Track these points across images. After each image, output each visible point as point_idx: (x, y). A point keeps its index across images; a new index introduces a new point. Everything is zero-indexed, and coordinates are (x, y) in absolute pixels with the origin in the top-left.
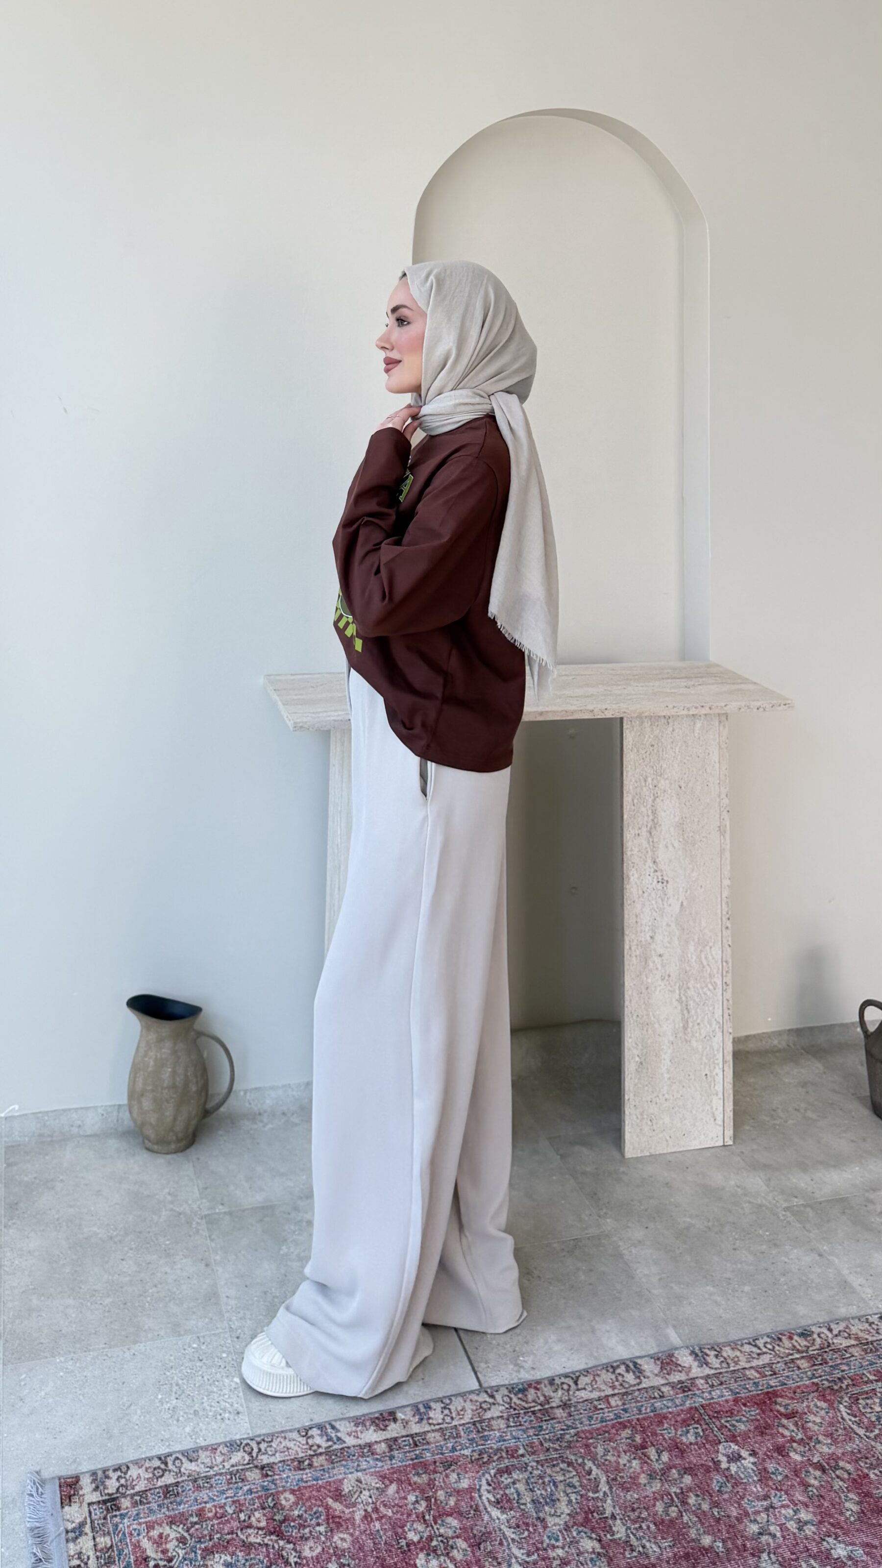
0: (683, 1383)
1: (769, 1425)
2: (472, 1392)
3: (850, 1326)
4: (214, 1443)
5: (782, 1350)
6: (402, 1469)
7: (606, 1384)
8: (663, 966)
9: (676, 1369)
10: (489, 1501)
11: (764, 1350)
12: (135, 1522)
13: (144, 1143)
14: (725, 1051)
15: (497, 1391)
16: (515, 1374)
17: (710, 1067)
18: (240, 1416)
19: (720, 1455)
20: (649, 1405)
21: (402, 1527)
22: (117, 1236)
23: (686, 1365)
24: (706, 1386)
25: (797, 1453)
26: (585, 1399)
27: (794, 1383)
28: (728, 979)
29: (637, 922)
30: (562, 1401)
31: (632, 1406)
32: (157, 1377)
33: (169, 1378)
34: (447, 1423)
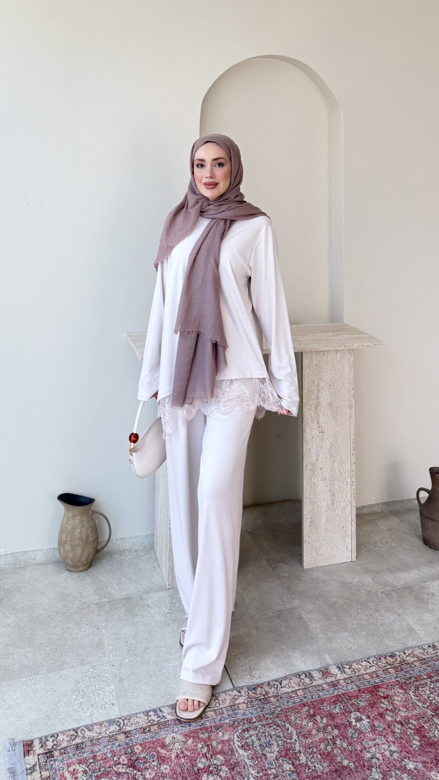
0: (333, 682)
1: (376, 703)
2: (230, 690)
3: (414, 651)
4: (101, 721)
5: (381, 664)
6: (195, 731)
7: (295, 684)
8: (322, 474)
9: (330, 676)
10: (238, 746)
11: (373, 664)
12: (61, 763)
13: (66, 567)
14: (352, 516)
15: (242, 689)
16: (251, 680)
17: (345, 522)
18: (114, 706)
19: (352, 718)
21: (195, 761)
22: (52, 615)
23: (335, 673)
24: (345, 684)
25: (389, 716)
26: (285, 692)
27: (387, 681)
28: (354, 479)
29: (309, 452)
30: (274, 693)
31: (308, 695)
32: (73, 687)
33: (78, 688)
34: (217, 707)
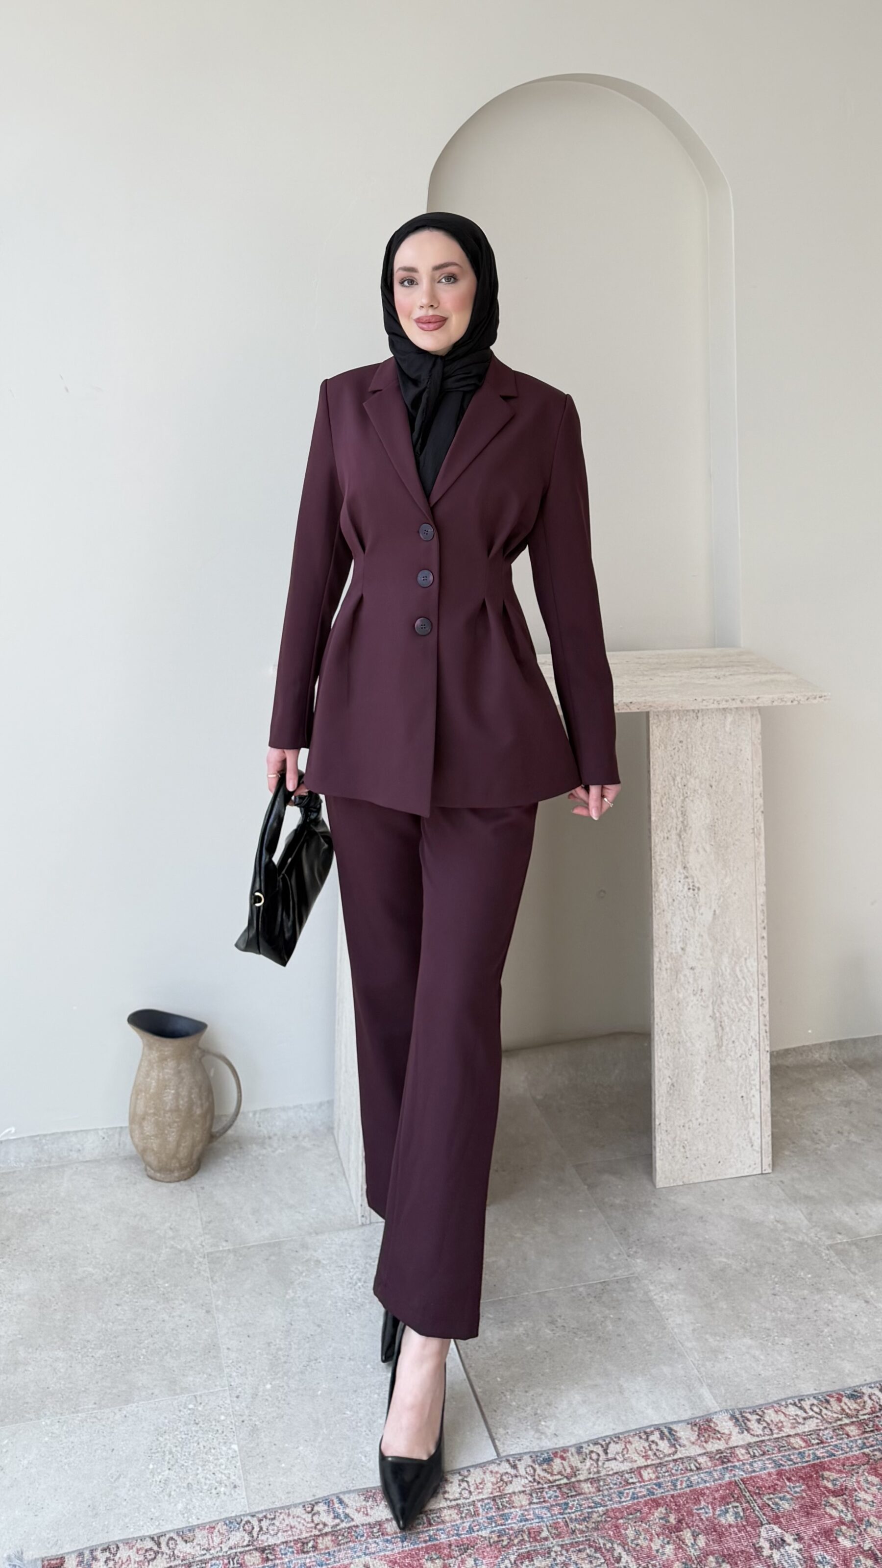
0: (722, 1453)
1: (816, 1505)
2: (492, 1462)
4: (212, 1520)
5: (829, 1413)
6: (414, 1553)
7: (638, 1453)
8: (695, 980)
9: (715, 1436)
11: (811, 1413)
13: (146, 1170)
14: (762, 1072)
15: (519, 1460)
16: (538, 1441)
17: (746, 1088)
18: (237, 1490)
19: (762, 1540)
20: (685, 1479)
22: (113, 1276)
23: (727, 1432)
24: (748, 1456)
25: (846, 1537)
26: (615, 1471)
27: (843, 1454)
28: (765, 993)
29: (667, 932)
30: (590, 1473)
31: (666, 1480)
32: (149, 1444)
33: (162, 1445)
34: (464, 1498)
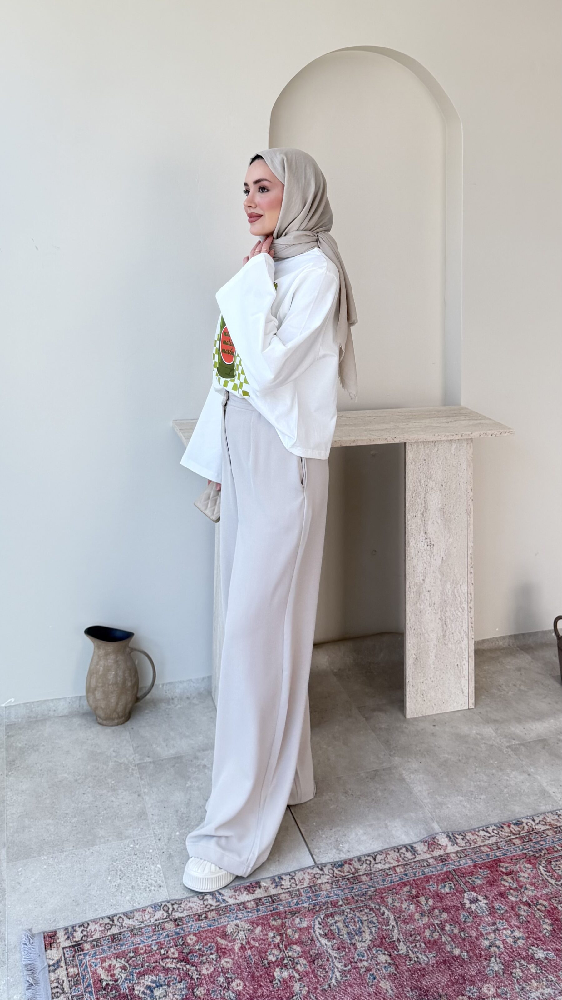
0: (442, 856)
1: (496, 880)
2: (309, 867)
3: (545, 817)
4: (145, 906)
5: (503, 833)
6: (264, 917)
7: (393, 859)
8: (430, 598)
9: (438, 847)
10: (320, 934)
11: (493, 834)
12: (93, 958)
13: (97, 719)
14: (469, 650)
15: (325, 866)
16: (336, 856)
17: (460, 659)
18: (161, 888)
19: (465, 899)
21: (265, 953)
22: (80, 779)
23: (444, 844)
24: (456, 858)
25: (513, 896)
26: (380, 869)
27: (511, 854)
28: (471, 605)
29: (414, 571)
30: (366, 871)
31: (410, 872)
32: (108, 866)
33: (115, 867)
34: (293, 888)
